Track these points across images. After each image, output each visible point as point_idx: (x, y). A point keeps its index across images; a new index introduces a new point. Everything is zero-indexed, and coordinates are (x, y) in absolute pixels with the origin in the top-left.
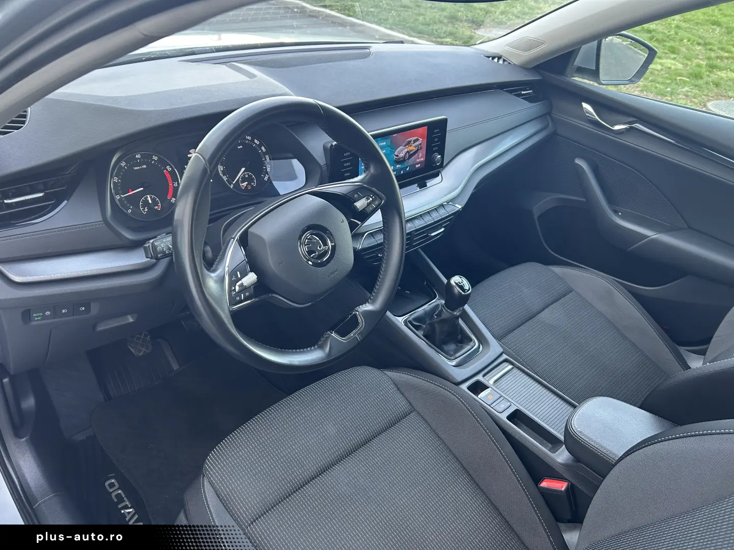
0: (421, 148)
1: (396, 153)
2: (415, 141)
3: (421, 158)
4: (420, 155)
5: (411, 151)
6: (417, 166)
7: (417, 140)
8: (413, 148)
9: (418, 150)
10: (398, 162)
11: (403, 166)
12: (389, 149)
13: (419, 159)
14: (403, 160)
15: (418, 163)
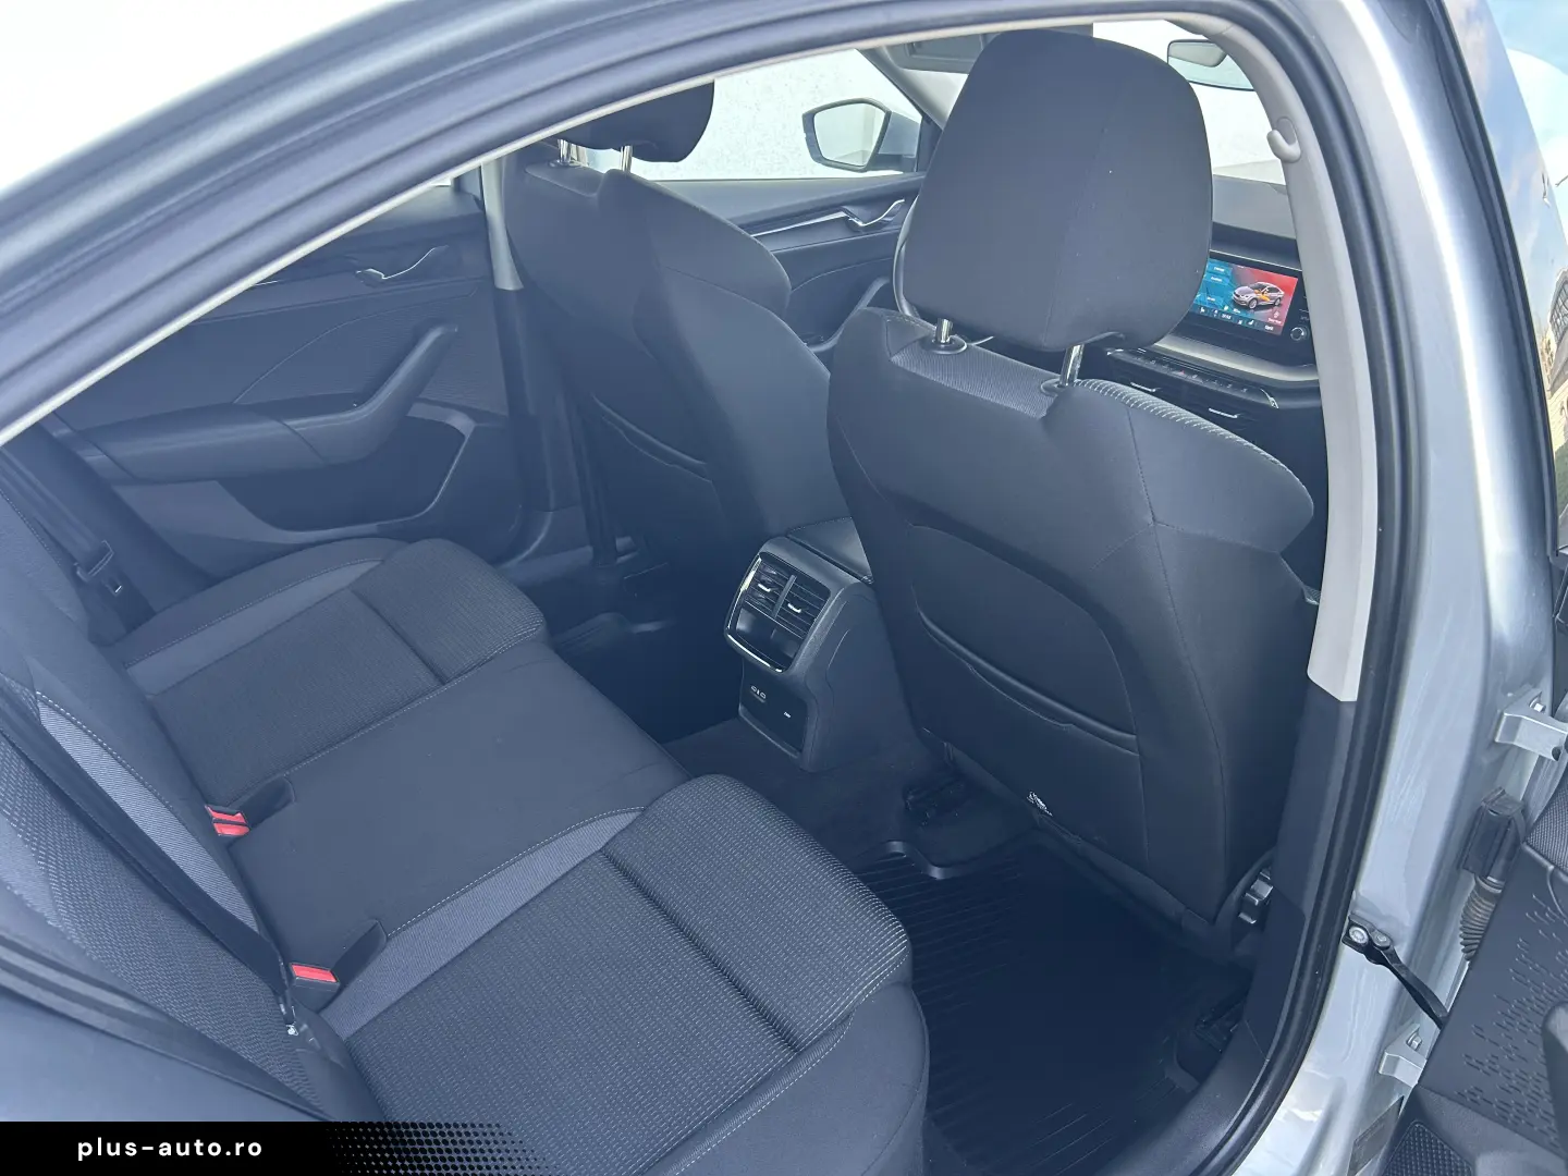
0: (1279, 305)
1: (1237, 292)
2: (1271, 290)
3: (1278, 319)
4: (1277, 314)
5: (1262, 300)
6: (1268, 328)
7: (1276, 290)
8: (1266, 298)
9: (1273, 305)
10: (1236, 304)
11: (1244, 315)
12: (1228, 281)
13: (1273, 318)
14: (1246, 308)
15: (1270, 325)
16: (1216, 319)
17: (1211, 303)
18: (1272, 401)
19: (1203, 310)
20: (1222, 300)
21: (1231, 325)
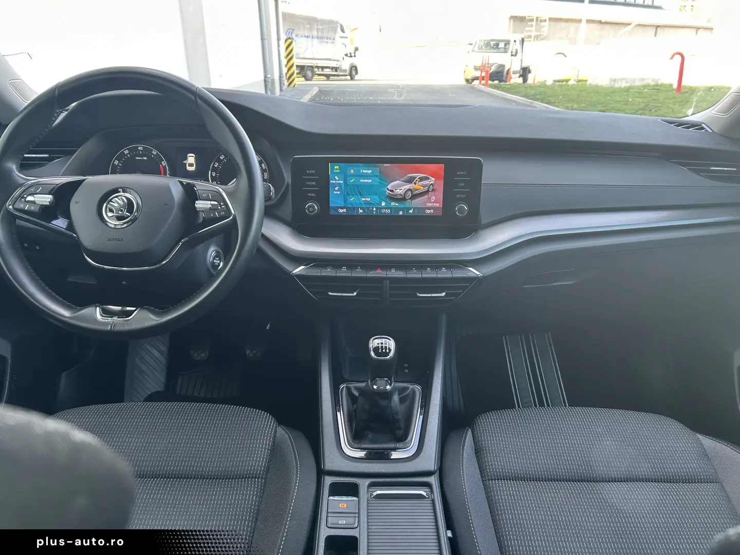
0: (433, 190)
1: (389, 187)
2: (421, 179)
3: (435, 202)
4: (433, 198)
5: (416, 190)
6: (428, 212)
7: (427, 178)
8: (419, 186)
9: (428, 191)
10: (393, 198)
11: (402, 206)
12: (378, 180)
13: (431, 203)
14: (403, 199)
15: (429, 208)
16: (376, 217)
17: (367, 203)
18: (474, 272)
19: (361, 211)
20: (376, 197)
21: (393, 218)
